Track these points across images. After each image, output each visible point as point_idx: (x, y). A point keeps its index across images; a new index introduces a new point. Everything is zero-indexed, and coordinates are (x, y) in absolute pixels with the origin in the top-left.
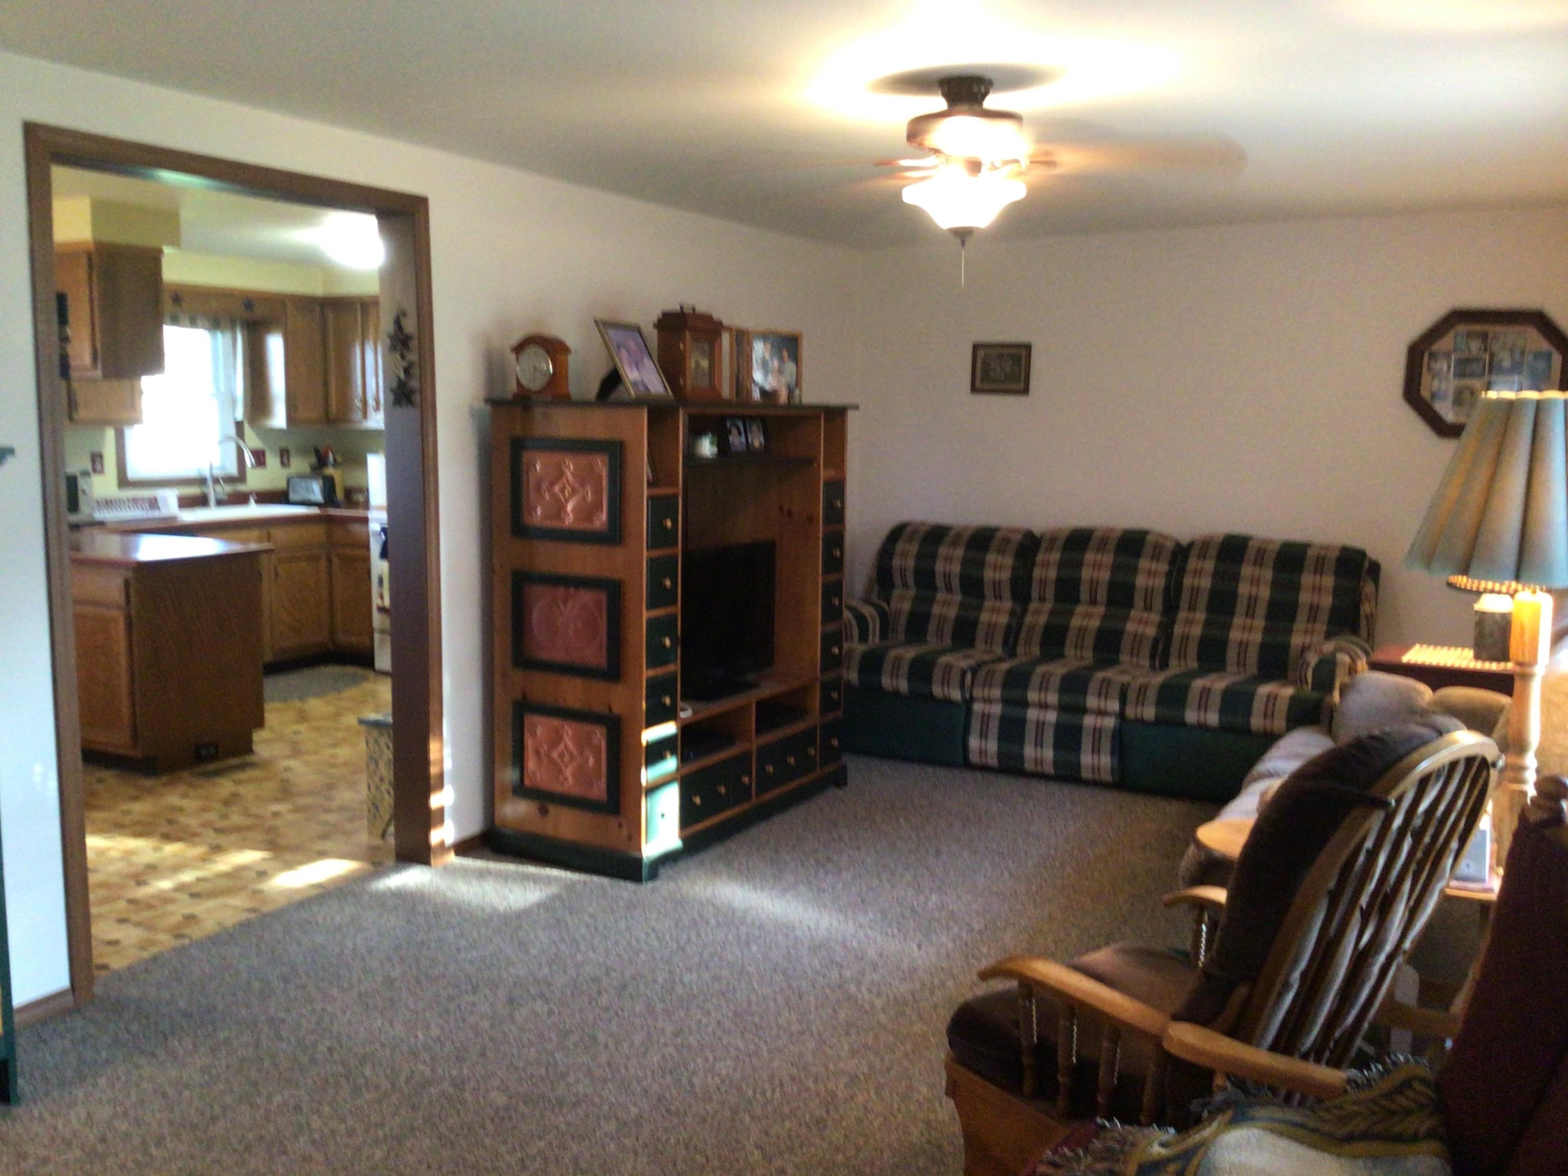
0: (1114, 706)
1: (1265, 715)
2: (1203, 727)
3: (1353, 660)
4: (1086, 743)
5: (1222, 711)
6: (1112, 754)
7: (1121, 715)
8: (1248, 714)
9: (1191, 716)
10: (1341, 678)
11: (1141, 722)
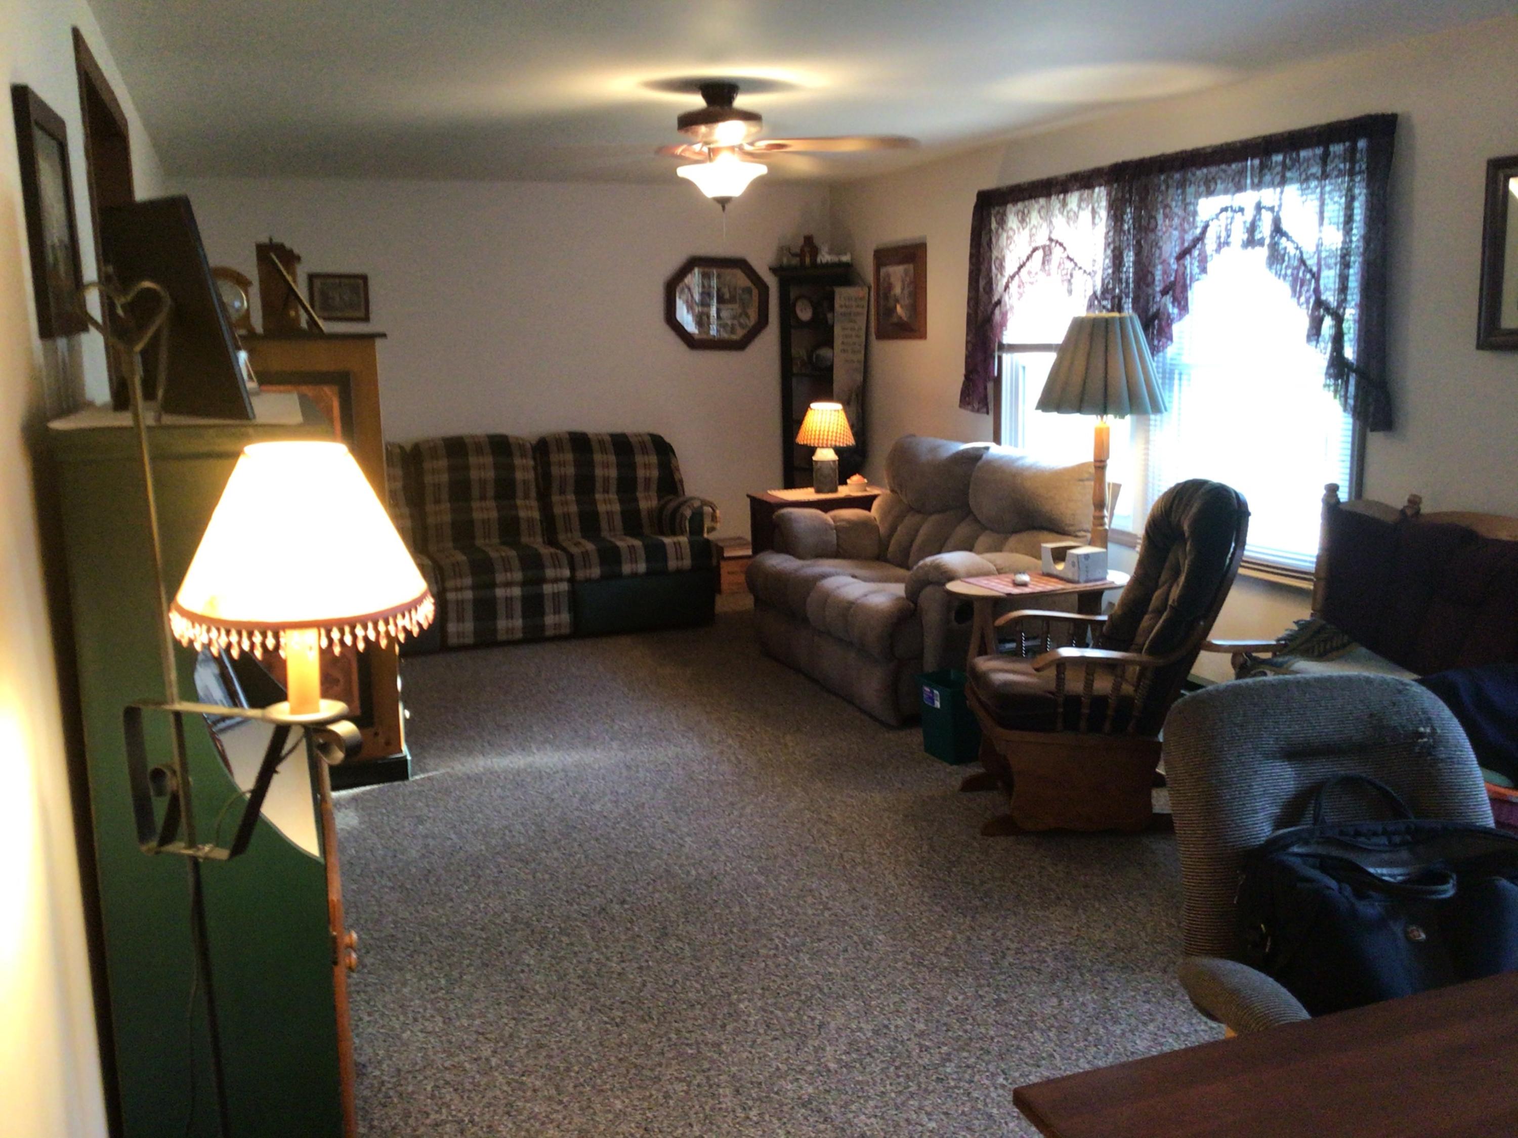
0: (567, 573)
1: (677, 558)
2: (634, 575)
3: (714, 511)
4: (548, 606)
5: (648, 560)
6: (570, 611)
7: (572, 580)
8: (665, 559)
9: (627, 569)
10: (707, 523)
11: (589, 580)
